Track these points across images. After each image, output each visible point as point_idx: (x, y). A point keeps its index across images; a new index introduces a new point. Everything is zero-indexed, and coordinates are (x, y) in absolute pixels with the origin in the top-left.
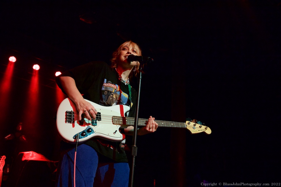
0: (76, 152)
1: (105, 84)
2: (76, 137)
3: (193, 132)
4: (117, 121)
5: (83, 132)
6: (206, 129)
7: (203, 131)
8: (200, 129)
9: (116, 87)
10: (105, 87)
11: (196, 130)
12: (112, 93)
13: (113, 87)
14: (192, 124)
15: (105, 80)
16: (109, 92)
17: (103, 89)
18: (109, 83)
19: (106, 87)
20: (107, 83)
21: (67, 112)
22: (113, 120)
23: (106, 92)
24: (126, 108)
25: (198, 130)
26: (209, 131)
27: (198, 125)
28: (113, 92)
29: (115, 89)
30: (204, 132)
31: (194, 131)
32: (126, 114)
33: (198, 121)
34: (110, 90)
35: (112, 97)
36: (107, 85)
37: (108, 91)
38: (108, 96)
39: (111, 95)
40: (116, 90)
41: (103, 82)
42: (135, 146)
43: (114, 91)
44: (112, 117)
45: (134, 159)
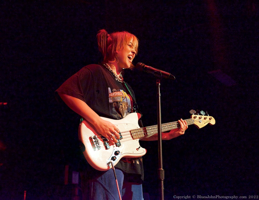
0: (117, 180)
1: (111, 95)
3: (200, 127)
4: (136, 135)
6: (210, 119)
10: (111, 98)
12: (121, 103)
13: (120, 96)
14: (198, 117)
15: (109, 89)
16: (118, 103)
18: (114, 91)
19: (113, 98)
20: (112, 92)
22: (132, 135)
23: (115, 104)
27: (203, 117)
28: (122, 101)
30: (209, 123)
34: (118, 100)
36: (114, 94)
38: (118, 108)
39: (121, 106)
42: (162, 169)
43: (121, 99)
44: (130, 131)
45: (162, 182)
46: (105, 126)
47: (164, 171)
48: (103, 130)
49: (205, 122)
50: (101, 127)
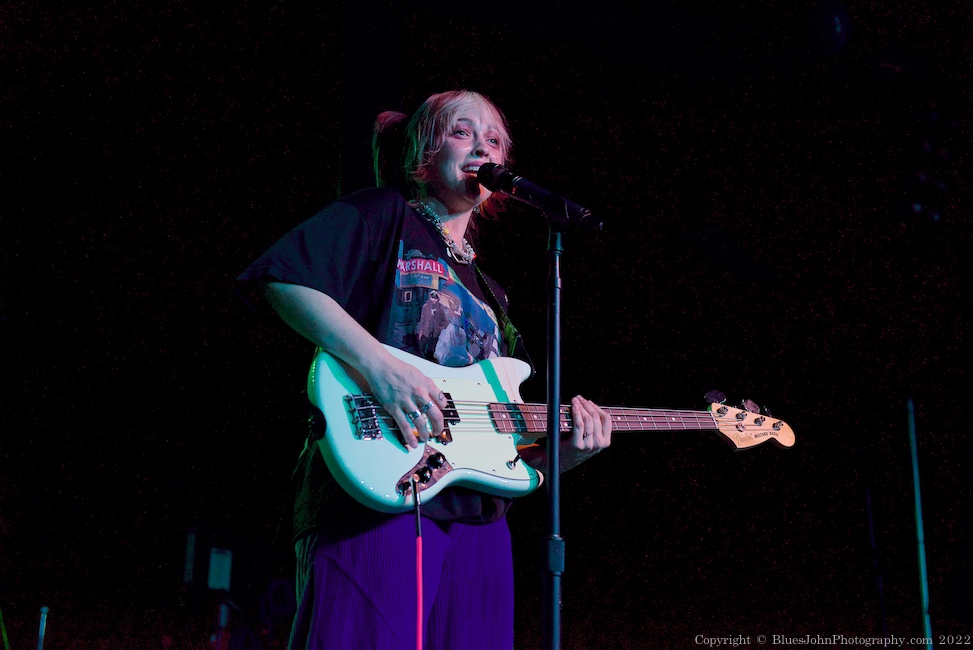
0: (420, 540)
3: (740, 445)
5: (421, 467)
6: (779, 429)
7: (769, 437)
8: (759, 429)
9: (442, 269)
11: (749, 433)
12: (434, 292)
13: (429, 273)
16: (418, 292)
18: (413, 258)
22: (495, 419)
23: (408, 293)
25: (754, 433)
26: (786, 437)
27: (750, 417)
28: (436, 287)
29: (440, 278)
31: (742, 440)
34: (421, 283)
35: (438, 305)
37: (415, 289)
38: (421, 304)
40: (443, 282)
43: (435, 283)
44: (489, 407)
45: (557, 581)
46: (397, 376)
47: (564, 543)
48: (391, 388)
49: (758, 432)
50: (385, 380)
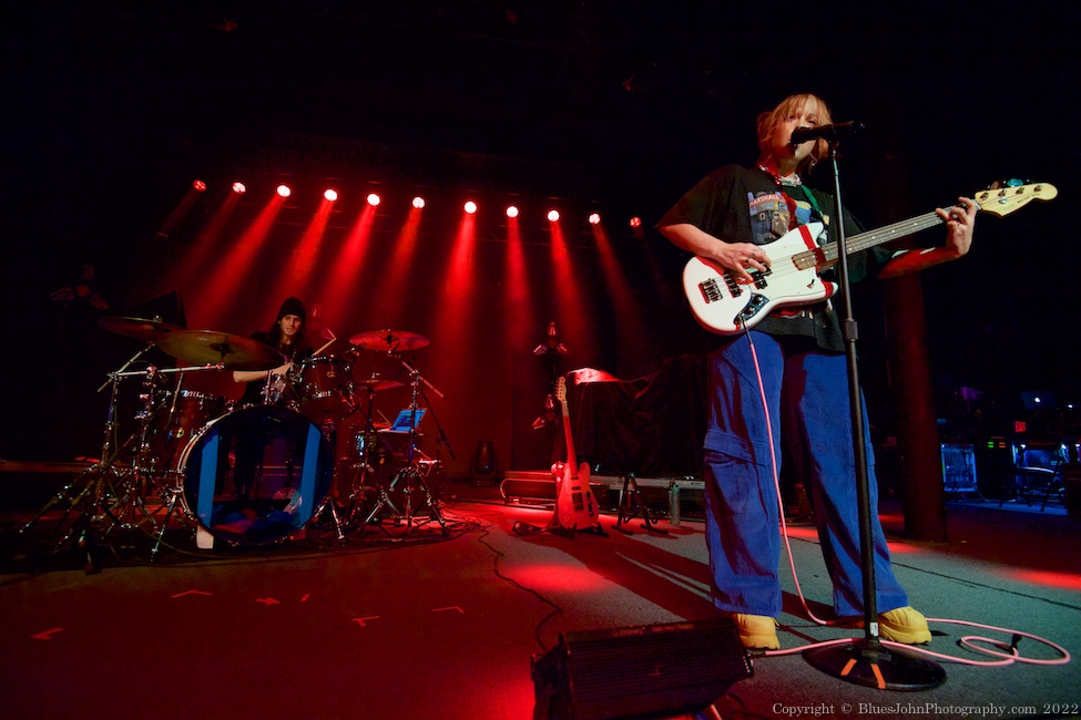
1: (753, 202)
2: (737, 321)
3: (1004, 213)
4: (805, 262)
5: (748, 307)
6: (1040, 190)
7: (1031, 198)
8: (1021, 197)
9: (777, 196)
10: (754, 207)
11: (1011, 202)
12: (776, 212)
13: (771, 201)
14: (993, 194)
15: (750, 195)
16: (767, 214)
17: (752, 213)
18: (760, 196)
19: (758, 206)
20: (756, 198)
21: (701, 286)
22: (797, 262)
23: (762, 216)
24: (816, 229)
25: (1017, 201)
26: (1048, 192)
27: (1011, 191)
28: (776, 209)
29: (778, 203)
30: (1034, 199)
31: (1005, 209)
32: (818, 240)
33: (1008, 179)
34: (769, 208)
35: (779, 220)
36: (759, 200)
37: (767, 212)
38: (770, 220)
39: (776, 217)
40: (780, 204)
41: (747, 201)
43: (777, 205)
44: (792, 258)
45: (853, 345)
